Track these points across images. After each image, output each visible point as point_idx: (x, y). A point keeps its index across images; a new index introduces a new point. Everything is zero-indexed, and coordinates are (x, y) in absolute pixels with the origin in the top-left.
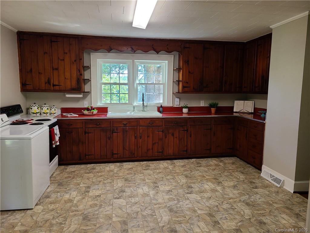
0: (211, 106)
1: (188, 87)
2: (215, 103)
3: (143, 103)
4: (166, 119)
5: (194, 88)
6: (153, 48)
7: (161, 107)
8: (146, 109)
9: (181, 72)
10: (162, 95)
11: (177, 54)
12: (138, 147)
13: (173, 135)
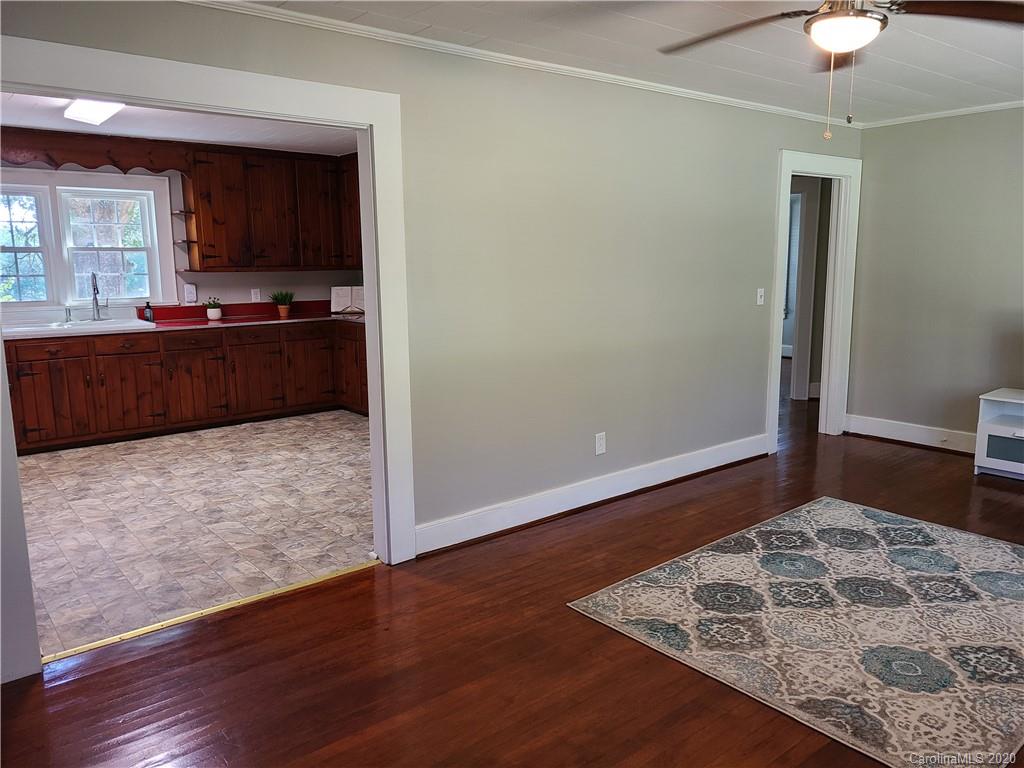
0: (278, 300)
1: (215, 257)
2: (287, 294)
3: (95, 299)
4: (167, 334)
5: (230, 259)
6: (109, 157)
7: (148, 306)
8: (107, 314)
9: (194, 220)
10: (147, 277)
11: (177, 176)
12: (98, 407)
13: (189, 371)
